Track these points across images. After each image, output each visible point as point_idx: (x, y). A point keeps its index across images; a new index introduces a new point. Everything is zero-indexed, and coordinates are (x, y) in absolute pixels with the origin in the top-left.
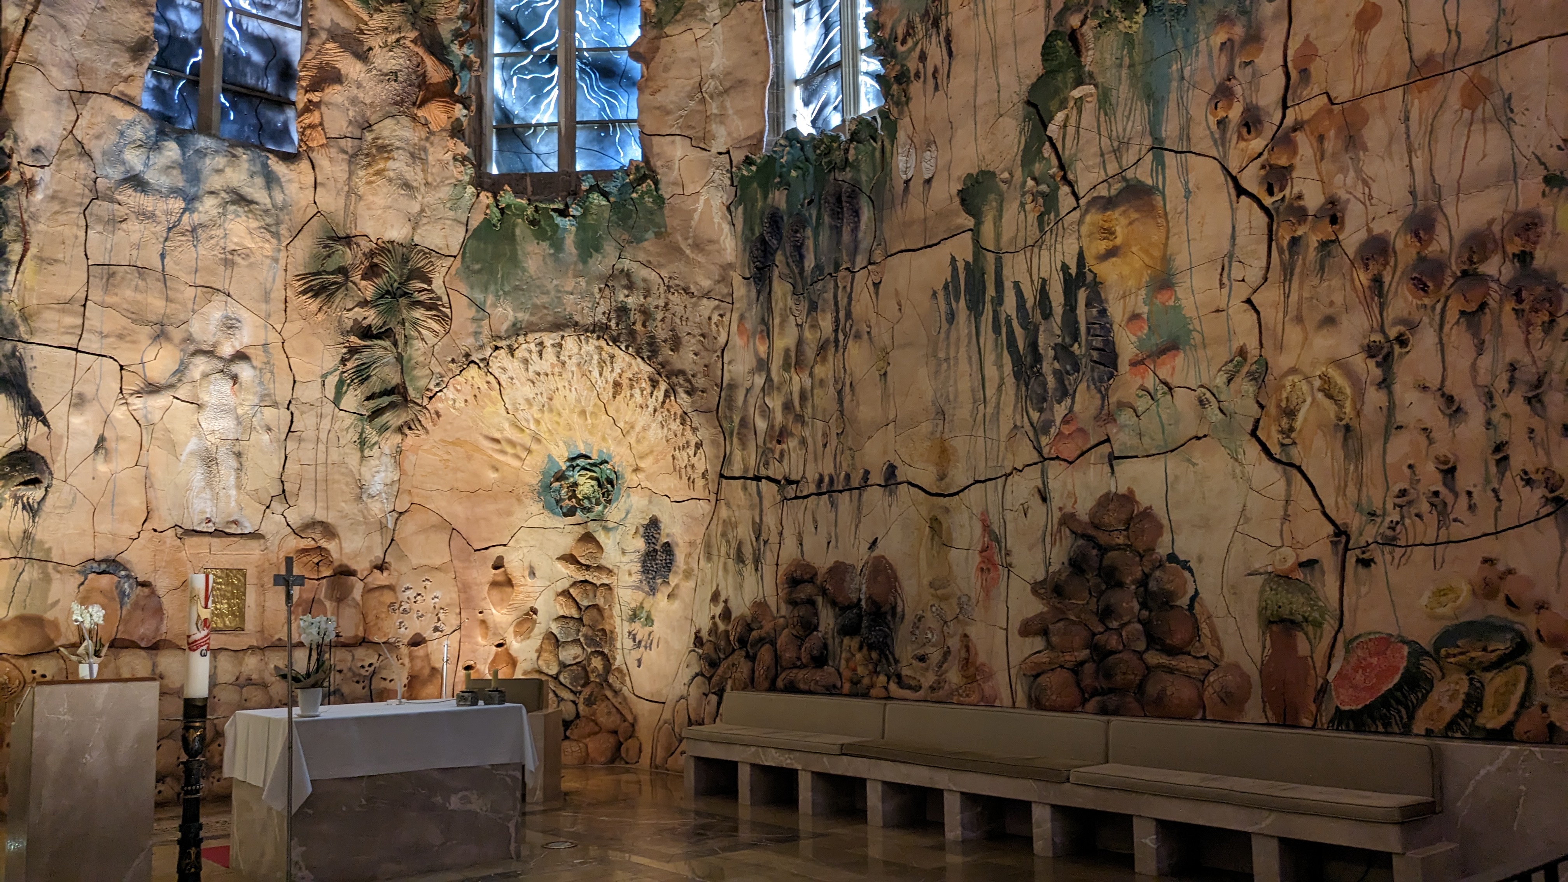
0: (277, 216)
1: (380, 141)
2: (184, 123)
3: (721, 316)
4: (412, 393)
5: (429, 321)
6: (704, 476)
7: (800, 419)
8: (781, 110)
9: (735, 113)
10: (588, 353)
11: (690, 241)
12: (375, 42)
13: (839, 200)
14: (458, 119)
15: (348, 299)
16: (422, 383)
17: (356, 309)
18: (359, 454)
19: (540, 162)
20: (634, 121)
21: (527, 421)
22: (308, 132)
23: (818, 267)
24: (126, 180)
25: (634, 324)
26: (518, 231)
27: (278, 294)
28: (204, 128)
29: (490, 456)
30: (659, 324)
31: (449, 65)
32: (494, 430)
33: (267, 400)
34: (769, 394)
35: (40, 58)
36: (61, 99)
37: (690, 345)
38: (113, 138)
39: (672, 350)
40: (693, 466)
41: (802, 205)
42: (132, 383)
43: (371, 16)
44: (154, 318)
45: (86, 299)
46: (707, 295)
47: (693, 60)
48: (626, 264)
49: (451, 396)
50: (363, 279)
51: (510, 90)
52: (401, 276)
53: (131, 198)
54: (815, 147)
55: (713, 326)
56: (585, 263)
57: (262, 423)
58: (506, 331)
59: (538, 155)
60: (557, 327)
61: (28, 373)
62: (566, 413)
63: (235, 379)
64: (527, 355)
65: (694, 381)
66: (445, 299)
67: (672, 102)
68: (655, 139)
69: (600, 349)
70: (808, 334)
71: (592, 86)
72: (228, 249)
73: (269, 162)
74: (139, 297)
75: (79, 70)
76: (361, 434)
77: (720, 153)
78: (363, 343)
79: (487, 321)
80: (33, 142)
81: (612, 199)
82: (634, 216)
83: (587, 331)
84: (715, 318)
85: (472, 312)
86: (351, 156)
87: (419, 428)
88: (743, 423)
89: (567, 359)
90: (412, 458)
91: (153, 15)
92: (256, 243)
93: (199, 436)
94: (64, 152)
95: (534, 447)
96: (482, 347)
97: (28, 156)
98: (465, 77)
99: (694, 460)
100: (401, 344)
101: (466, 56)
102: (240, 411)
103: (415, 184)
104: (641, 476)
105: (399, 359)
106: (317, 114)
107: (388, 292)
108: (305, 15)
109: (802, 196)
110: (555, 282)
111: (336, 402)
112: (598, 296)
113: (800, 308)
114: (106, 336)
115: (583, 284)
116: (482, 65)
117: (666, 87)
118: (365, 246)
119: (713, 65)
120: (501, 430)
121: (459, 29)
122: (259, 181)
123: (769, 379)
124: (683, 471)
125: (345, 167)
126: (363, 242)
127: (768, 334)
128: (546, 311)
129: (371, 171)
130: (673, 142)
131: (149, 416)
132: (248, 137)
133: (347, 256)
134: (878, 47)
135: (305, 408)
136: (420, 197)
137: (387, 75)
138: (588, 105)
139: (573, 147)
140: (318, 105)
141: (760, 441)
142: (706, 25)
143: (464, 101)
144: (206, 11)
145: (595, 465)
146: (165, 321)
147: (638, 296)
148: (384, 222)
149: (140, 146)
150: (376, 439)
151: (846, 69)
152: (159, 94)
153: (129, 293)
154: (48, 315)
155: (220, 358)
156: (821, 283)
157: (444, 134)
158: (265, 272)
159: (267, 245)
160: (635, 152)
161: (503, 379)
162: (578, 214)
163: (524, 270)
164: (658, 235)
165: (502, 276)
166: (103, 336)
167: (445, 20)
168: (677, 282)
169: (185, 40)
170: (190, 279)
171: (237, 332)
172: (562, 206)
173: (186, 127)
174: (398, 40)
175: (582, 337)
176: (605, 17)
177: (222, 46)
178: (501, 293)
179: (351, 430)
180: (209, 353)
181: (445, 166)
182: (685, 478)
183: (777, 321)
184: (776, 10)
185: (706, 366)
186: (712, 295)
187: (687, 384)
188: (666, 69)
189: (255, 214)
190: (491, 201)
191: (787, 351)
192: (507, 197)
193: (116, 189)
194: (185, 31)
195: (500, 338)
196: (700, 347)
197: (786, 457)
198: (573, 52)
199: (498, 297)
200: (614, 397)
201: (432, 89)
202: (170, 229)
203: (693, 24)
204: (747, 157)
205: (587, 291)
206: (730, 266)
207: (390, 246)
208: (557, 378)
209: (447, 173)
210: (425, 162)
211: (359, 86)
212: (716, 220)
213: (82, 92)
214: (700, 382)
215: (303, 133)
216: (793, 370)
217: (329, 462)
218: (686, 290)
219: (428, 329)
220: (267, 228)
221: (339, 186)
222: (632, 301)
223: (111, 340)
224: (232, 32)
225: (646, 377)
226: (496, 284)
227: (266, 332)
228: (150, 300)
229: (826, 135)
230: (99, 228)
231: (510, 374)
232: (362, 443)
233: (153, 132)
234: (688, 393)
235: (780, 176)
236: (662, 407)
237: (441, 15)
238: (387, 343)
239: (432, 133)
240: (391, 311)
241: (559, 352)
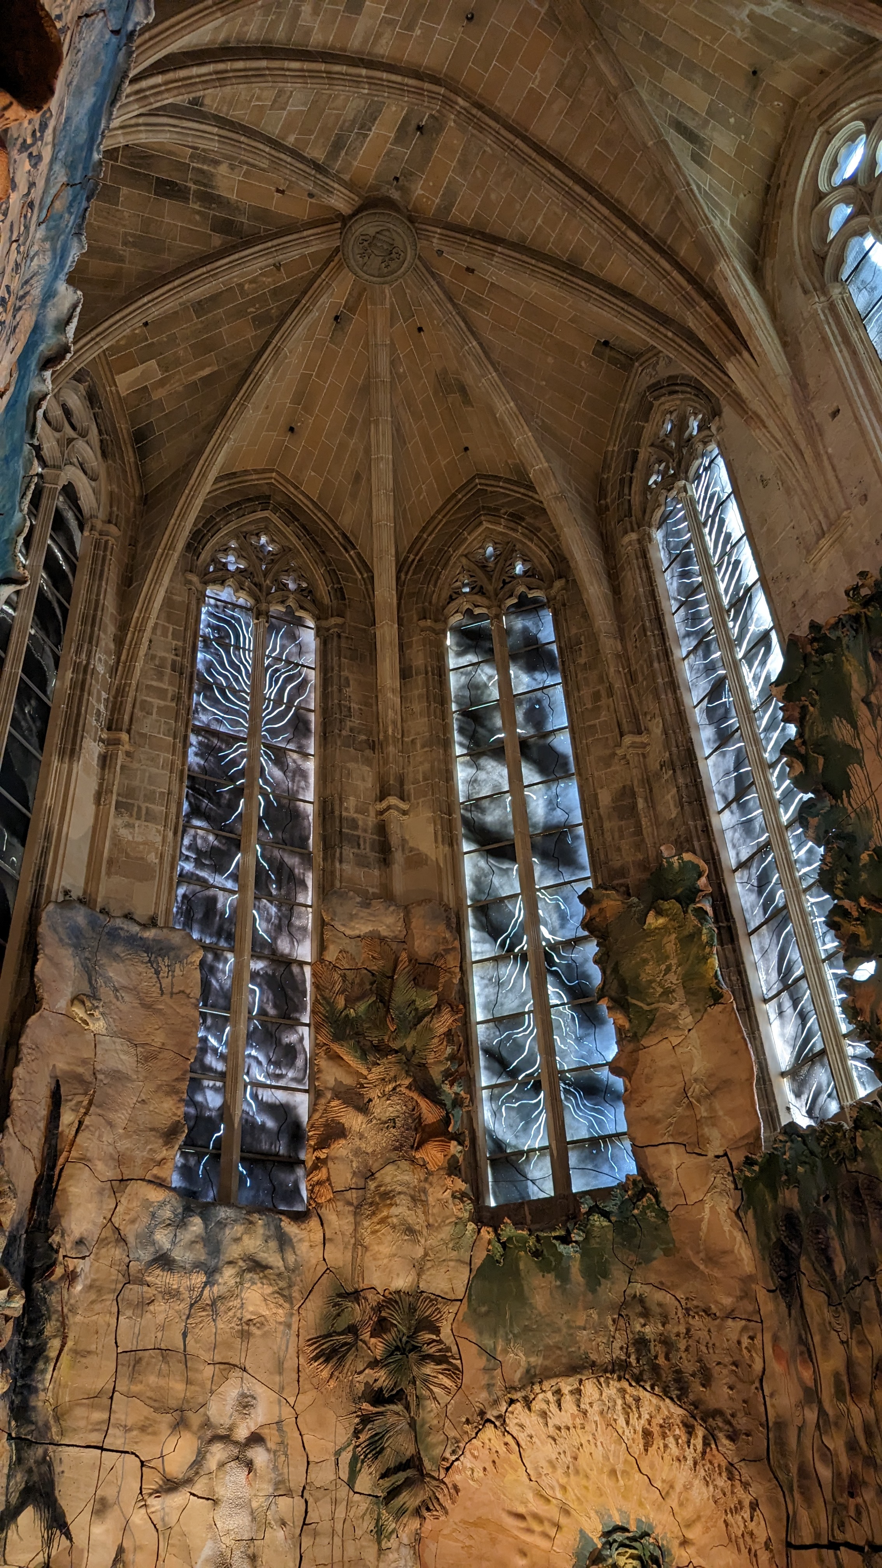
0: (290, 1278)
1: (382, 1189)
2: (207, 1197)
3: (752, 1338)
4: (428, 1465)
5: (441, 1376)
6: (767, 1545)
7: (870, 1461)
8: (773, 1104)
9: (725, 1115)
10: (610, 1398)
11: (702, 1255)
12: (375, 1093)
13: (857, 1192)
14: (454, 1156)
15: (358, 1360)
16: (437, 1451)
17: (367, 1371)
18: (376, 1547)
19: (535, 1188)
20: (624, 1134)
21: (552, 1488)
22: (317, 1189)
23: (851, 1271)
24: (155, 1260)
25: (656, 1357)
26: (522, 1266)
27: (291, 1363)
28: (224, 1199)
29: (516, 1538)
30: (684, 1355)
31: (440, 1104)
32: (517, 1504)
33: (282, 1489)
34: (826, 1432)
35: (88, 1155)
36: (103, 1189)
37: (722, 1377)
38: (145, 1220)
39: (704, 1386)
40: (752, 1534)
41: (818, 1203)
42: (153, 1481)
43: (369, 1070)
44: (173, 1403)
45: (114, 1391)
46: (730, 1315)
47: (673, 1067)
48: (638, 1288)
49: (469, 1465)
50: (371, 1336)
51: (500, 1120)
52: (409, 1329)
53: (160, 1278)
54: (819, 1140)
55: (745, 1351)
56: (594, 1291)
57: (277, 1517)
58: (520, 1380)
59: (533, 1182)
60: (573, 1370)
61: (56, 1479)
62: (593, 1474)
63: (250, 1465)
64: (545, 1406)
65: (734, 1422)
66: (454, 1349)
67: (660, 1111)
68: (648, 1151)
69: (622, 1391)
70: (857, 1353)
71: (578, 1105)
72: (244, 1320)
73: (282, 1224)
74: (162, 1382)
75: (120, 1160)
76: (378, 1521)
77: (718, 1157)
78: (375, 1410)
79: (499, 1370)
80: (77, 1235)
81: (613, 1219)
82: (639, 1233)
83: (606, 1371)
84: (745, 1341)
85: (482, 1362)
86: (356, 1208)
87: (438, 1508)
88: (803, 1472)
89: (588, 1407)
90: (433, 1547)
91: (184, 1100)
92: (270, 1309)
93: (214, 1540)
94: (103, 1240)
95: (563, 1521)
96: (496, 1402)
97: (72, 1248)
98: (458, 1114)
99: (752, 1526)
100: (413, 1407)
101: (457, 1094)
102: (255, 1504)
103: (417, 1227)
104: (691, 1550)
105: (412, 1424)
106: (324, 1170)
107: (397, 1348)
108: (313, 1078)
109: (815, 1192)
110: (565, 1317)
111: (351, 1483)
112: (612, 1329)
113: (841, 1320)
114: (131, 1430)
115: (595, 1316)
116: (472, 1100)
117: (650, 1097)
118: (373, 1299)
119: (695, 1069)
120: (525, 1503)
121: (448, 1069)
122: (273, 1244)
123: (822, 1412)
124: (741, 1541)
125: (351, 1219)
126: (370, 1296)
127: (809, 1355)
128: (558, 1352)
129: (375, 1220)
130: (667, 1151)
131: (166, 1518)
132: (263, 1202)
133: (356, 1312)
134: (862, 1032)
135: (318, 1494)
136: (423, 1241)
137: (386, 1122)
138: (576, 1124)
139: (568, 1168)
140: (324, 1161)
141: (828, 1496)
142: (680, 1033)
143: (457, 1137)
144: (228, 1089)
145: (634, 1539)
146: (185, 1407)
147: (655, 1323)
148: (390, 1272)
149: (169, 1225)
150: (394, 1525)
151: (832, 1055)
152: (187, 1172)
153: (152, 1379)
154: (80, 1412)
155: (236, 1443)
156: (858, 1289)
157: (442, 1172)
158: (278, 1340)
159: (280, 1311)
160: (630, 1167)
161: (522, 1438)
162: (581, 1239)
163: (532, 1307)
164: (667, 1253)
165: (511, 1317)
166: (127, 1429)
167: (435, 1063)
168: (695, 1303)
169: (210, 1118)
170: (206, 1356)
171: (252, 1411)
172: (563, 1233)
173: (209, 1200)
174: (394, 1089)
175: (602, 1380)
176: (581, 1038)
177: (241, 1118)
178: (511, 1336)
179: (367, 1517)
180: (225, 1438)
181: (444, 1204)
182: (745, 1551)
183: (817, 1339)
184: (748, 1008)
185: (745, 1401)
186: (736, 1314)
187: (727, 1427)
188: (649, 1079)
189: (269, 1280)
190: (492, 1236)
191: (837, 1375)
192: (508, 1230)
193: (146, 1270)
194: (210, 1110)
195: (514, 1389)
196: (734, 1378)
197: (864, 1515)
198: (555, 1075)
199: (508, 1341)
200: (646, 1450)
201: (427, 1129)
202: (192, 1305)
203: (668, 1033)
204: (747, 1157)
205: (601, 1323)
206: (751, 1278)
207: (397, 1297)
208: (579, 1431)
209: (447, 1212)
210: (425, 1203)
211: (361, 1137)
212: (727, 1228)
213: (122, 1180)
214: (742, 1422)
215: (312, 1191)
216: (848, 1398)
217: (346, 1559)
218: (707, 1312)
219: (440, 1385)
220: (280, 1292)
221: (346, 1240)
222: (649, 1331)
223: (135, 1433)
224: (249, 1105)
225: (678, 1421)
226: (505, 1327)
227: (280, 1406)
228: (172, 1384)
229: (827, 1125)
230: (129, 1313)
231: (529, 1431)
232: (379, 1532)
233: (180, 1210)
234: (732, 1438)
235: (787, 1174)
236: (703, 1459)
237: (431, 1059)
238: (398, 1408)
239: (430, 1173)
240: (400, 1369)
241: (579, 1400)
